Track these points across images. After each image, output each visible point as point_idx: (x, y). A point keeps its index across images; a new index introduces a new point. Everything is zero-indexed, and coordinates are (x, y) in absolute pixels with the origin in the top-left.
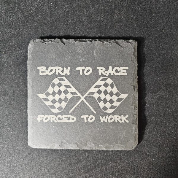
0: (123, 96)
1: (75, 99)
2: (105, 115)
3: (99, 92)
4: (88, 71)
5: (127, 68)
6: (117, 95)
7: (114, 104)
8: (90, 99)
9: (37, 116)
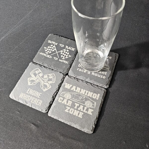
0: (70, 56)
1: (55, 52)
2: (61, 59)
3: (63, 53)
4: (63, 46)
5: (75, 49)
6: (68, 55)
7: (66, 57)
8: (59, 54)
9: (40, 52)
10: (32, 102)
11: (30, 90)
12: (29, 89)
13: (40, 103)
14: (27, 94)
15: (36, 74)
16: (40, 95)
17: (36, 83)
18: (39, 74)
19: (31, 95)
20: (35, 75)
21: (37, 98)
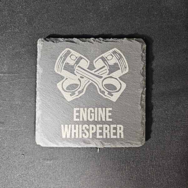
10: (101, 137)
11: (78, 112)
12: (75, 109)
13: (119, 131)
14: (78, 123)
15: (73, 67)
16: (110, 114)
17: (83, 90)
18: (80, 64)
19: (88, 123)
20: (70, 69)
21: (106, 123)
